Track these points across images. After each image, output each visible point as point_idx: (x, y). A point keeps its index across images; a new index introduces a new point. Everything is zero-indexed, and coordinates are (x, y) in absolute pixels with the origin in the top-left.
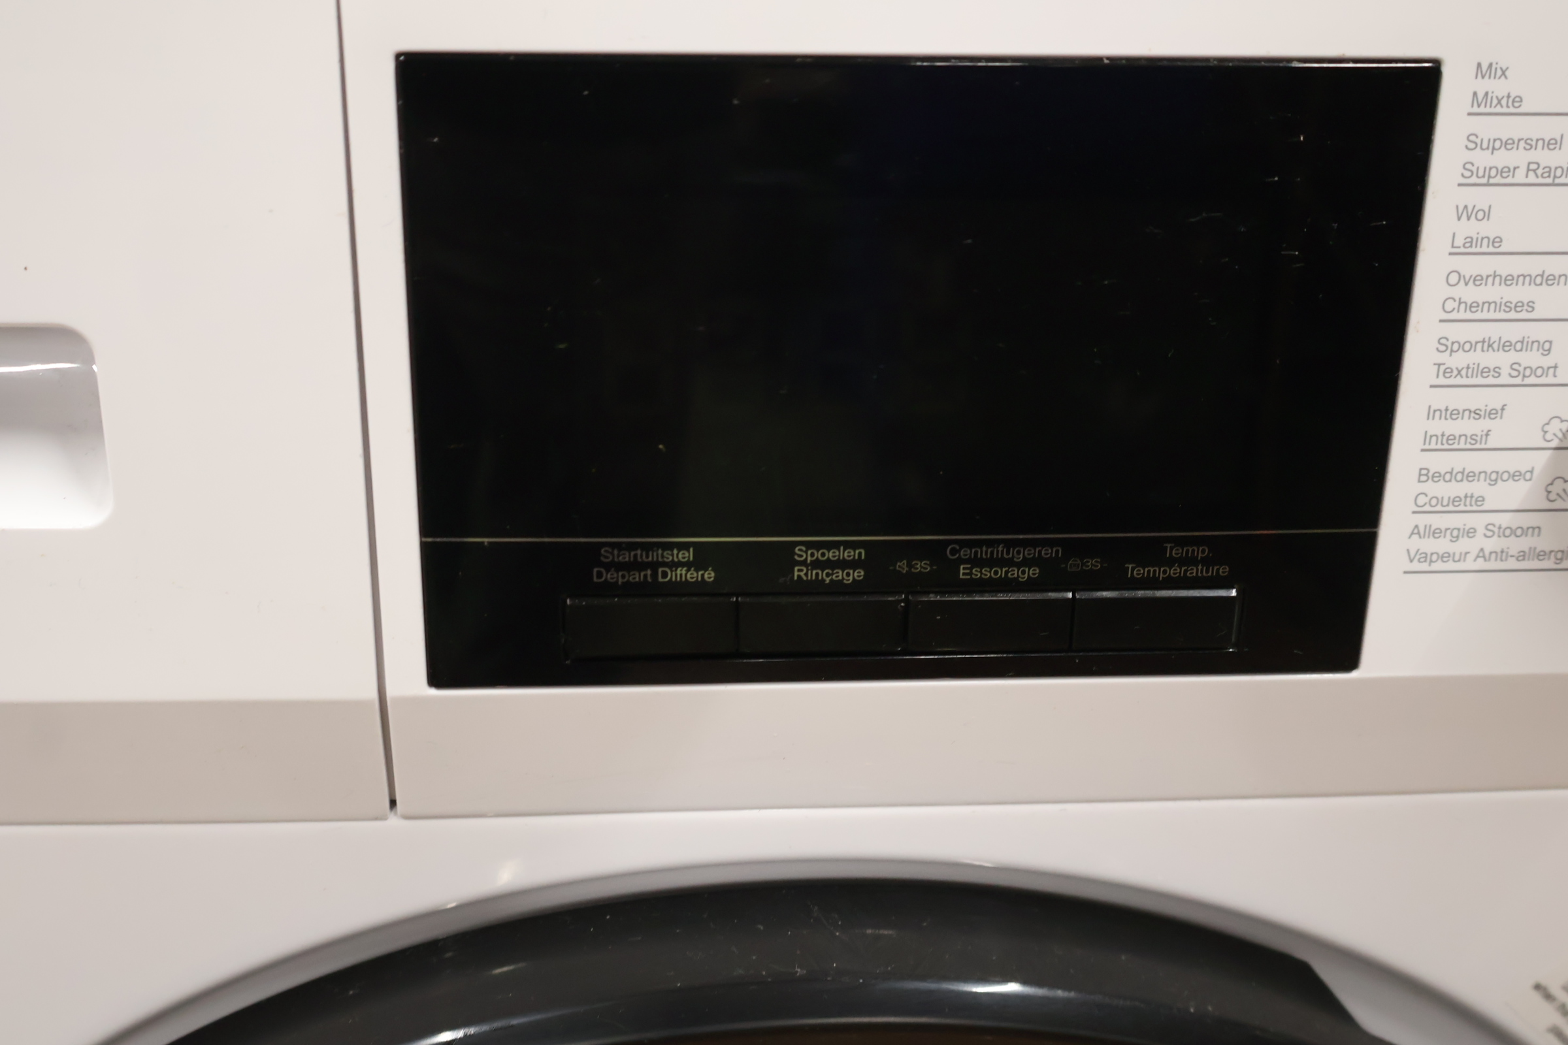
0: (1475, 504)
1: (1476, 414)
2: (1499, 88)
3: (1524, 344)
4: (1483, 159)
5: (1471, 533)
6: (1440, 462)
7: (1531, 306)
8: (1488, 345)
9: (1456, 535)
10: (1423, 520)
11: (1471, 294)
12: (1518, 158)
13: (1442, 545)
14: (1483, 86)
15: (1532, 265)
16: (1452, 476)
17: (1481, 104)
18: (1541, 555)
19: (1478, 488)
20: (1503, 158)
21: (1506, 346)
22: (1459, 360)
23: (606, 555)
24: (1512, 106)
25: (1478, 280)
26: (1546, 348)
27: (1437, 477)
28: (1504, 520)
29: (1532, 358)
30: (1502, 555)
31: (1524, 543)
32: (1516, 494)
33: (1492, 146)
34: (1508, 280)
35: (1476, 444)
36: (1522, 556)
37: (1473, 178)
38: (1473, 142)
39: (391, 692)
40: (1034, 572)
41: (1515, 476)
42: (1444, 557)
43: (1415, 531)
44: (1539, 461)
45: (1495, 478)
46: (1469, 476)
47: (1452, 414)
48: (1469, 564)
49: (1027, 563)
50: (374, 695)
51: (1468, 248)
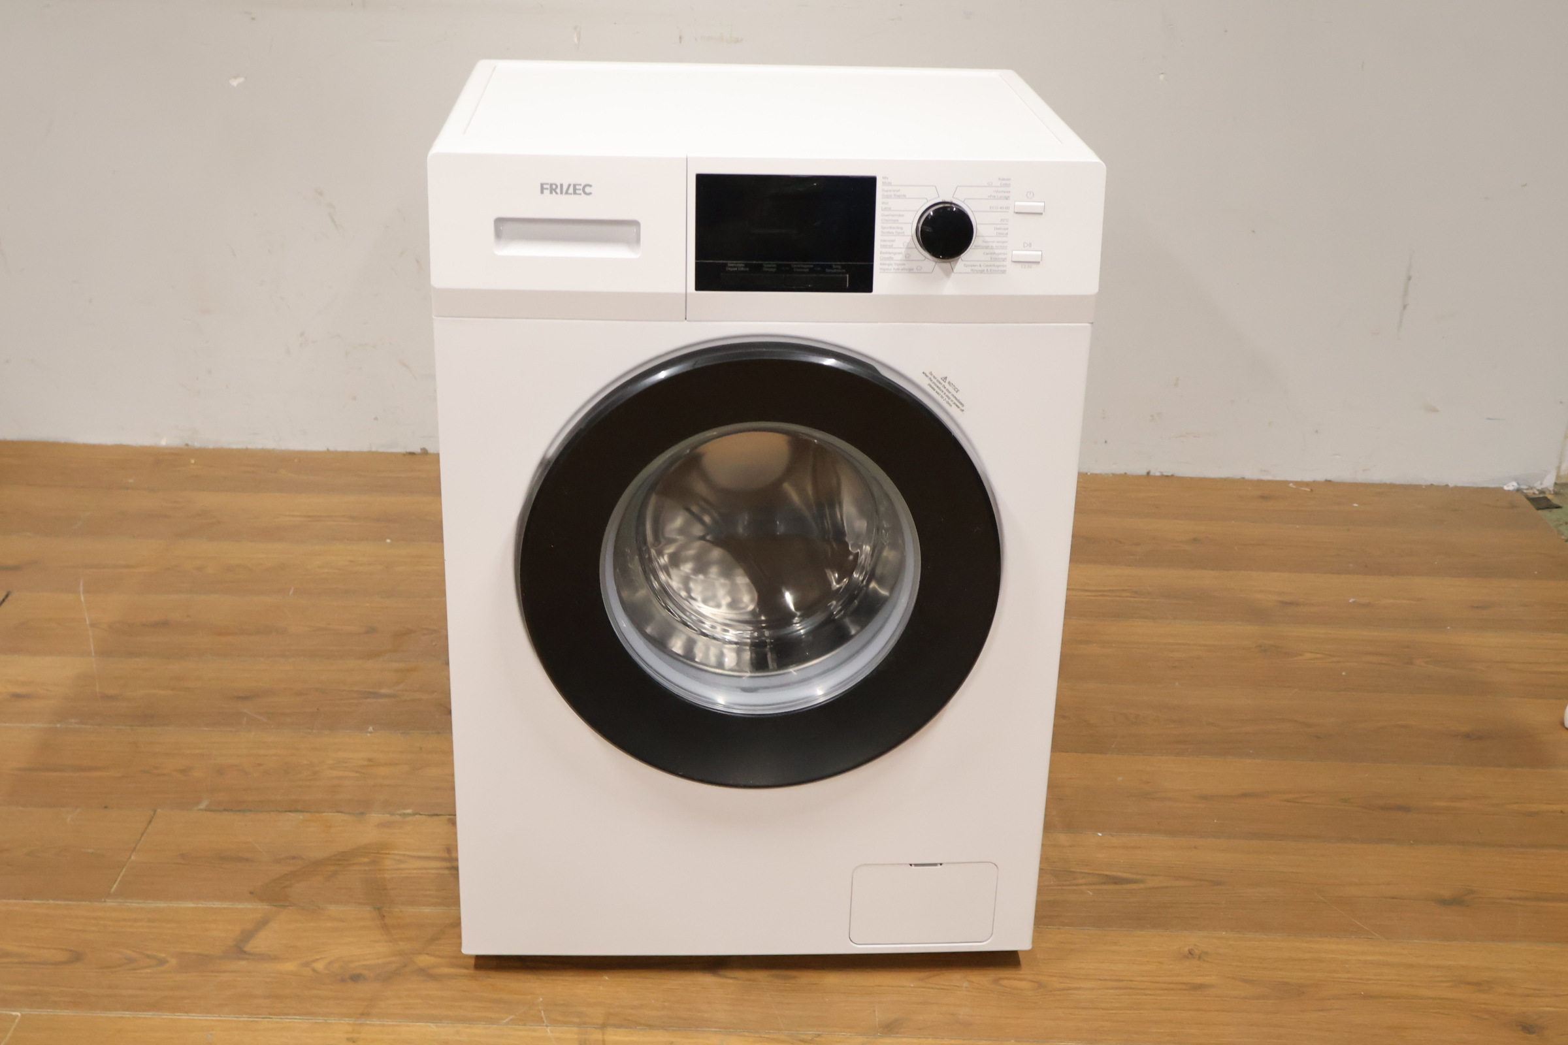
0: (891, 259)
1: (889, 241)
2: (887, 181)
3: (898, 228)
4: (886, 193)
5: (892, 264)
6: (884, 250)
7: (898, 220)
8: (891, 228)
9: (889, 265)
10: (882, 262)
11: (886, 218)
12: (892, 193)
13: (886, 267)
14: (884, 181)
15: (897, 213)
16: (887, 253)
17: (884, 184)
18: (906, 269)
19: (892, 255)
20: (889, 193)
21: (894, 228)
22: (885, 230)
23: (729, 265)
24: (890, 184)
25: (887, 215)
26: (902, 228)
27: (884, 253)
28: (898, 262)
29: (899, 230)
30: (898, 269)
31: (901, 267)
32: (899, 257)
33: (887, 191)
34: (893, 216)
35: (891, 247)
36: (902, 270)
37: (884, 197)
38: (883, 190)
39: (688, 291)
40: (808, 270)
41: (899, 253)
42: (887, 269)
43: (881, 264)
44: (903, 251)
45: (895, 254)
46: (890, 253)
47: (884, 241)
48: (892, 271)
49: (807, 268)
50: (684, 292)
51: (885, 209)
